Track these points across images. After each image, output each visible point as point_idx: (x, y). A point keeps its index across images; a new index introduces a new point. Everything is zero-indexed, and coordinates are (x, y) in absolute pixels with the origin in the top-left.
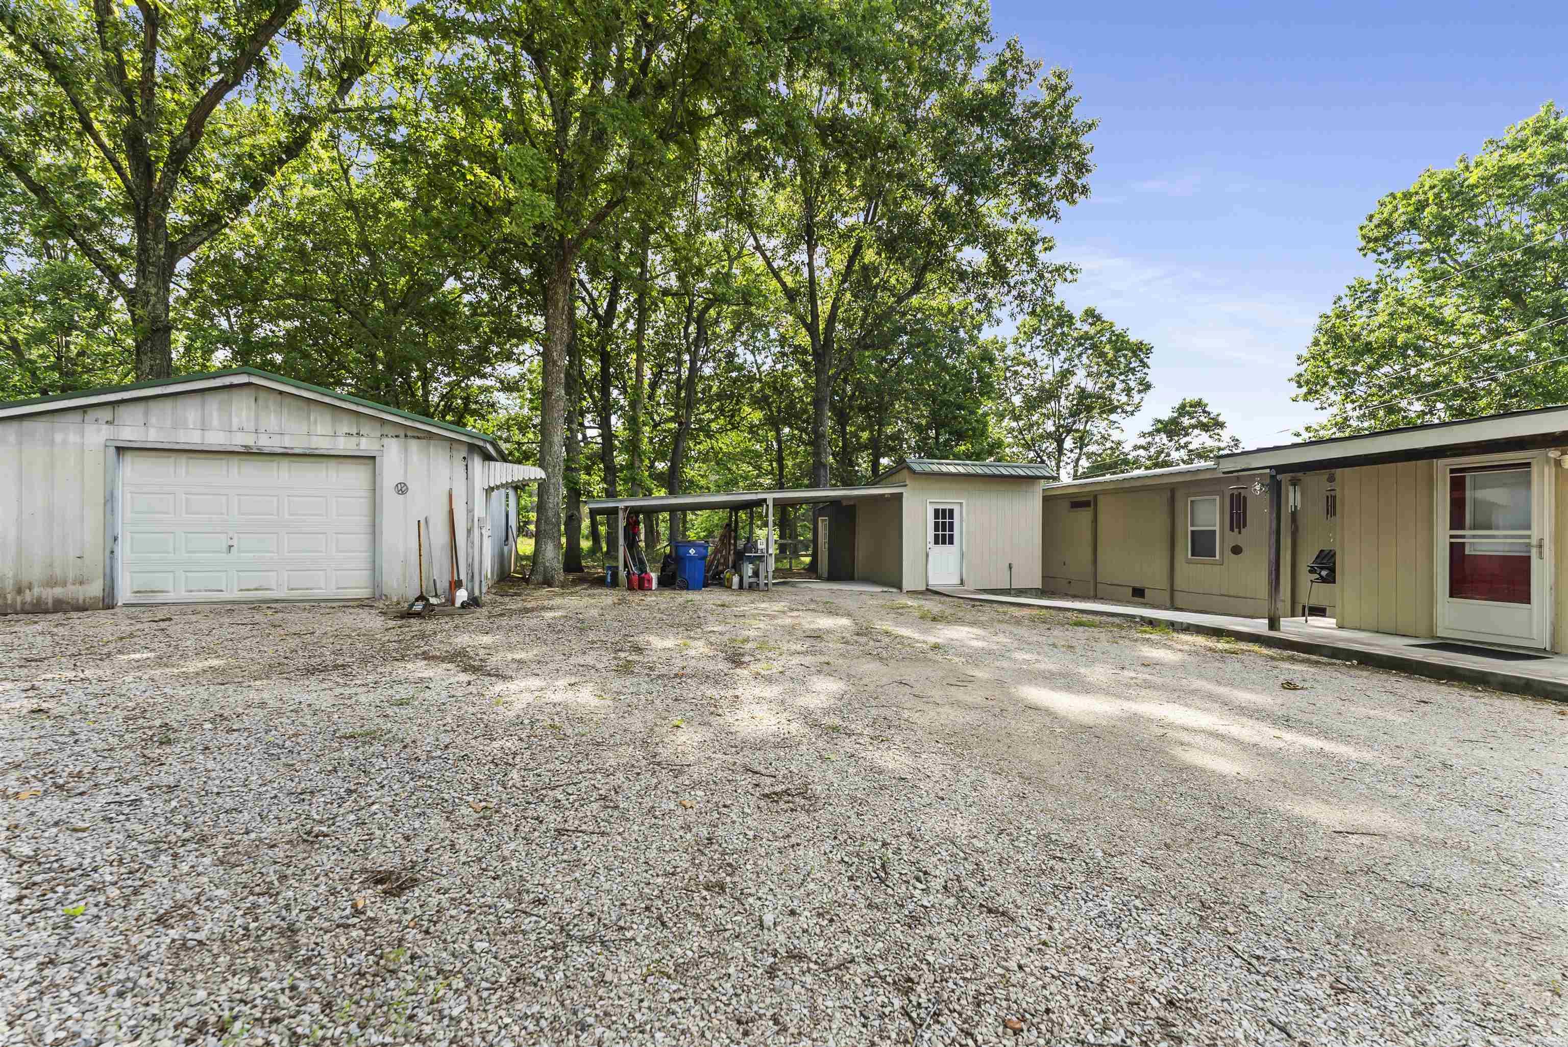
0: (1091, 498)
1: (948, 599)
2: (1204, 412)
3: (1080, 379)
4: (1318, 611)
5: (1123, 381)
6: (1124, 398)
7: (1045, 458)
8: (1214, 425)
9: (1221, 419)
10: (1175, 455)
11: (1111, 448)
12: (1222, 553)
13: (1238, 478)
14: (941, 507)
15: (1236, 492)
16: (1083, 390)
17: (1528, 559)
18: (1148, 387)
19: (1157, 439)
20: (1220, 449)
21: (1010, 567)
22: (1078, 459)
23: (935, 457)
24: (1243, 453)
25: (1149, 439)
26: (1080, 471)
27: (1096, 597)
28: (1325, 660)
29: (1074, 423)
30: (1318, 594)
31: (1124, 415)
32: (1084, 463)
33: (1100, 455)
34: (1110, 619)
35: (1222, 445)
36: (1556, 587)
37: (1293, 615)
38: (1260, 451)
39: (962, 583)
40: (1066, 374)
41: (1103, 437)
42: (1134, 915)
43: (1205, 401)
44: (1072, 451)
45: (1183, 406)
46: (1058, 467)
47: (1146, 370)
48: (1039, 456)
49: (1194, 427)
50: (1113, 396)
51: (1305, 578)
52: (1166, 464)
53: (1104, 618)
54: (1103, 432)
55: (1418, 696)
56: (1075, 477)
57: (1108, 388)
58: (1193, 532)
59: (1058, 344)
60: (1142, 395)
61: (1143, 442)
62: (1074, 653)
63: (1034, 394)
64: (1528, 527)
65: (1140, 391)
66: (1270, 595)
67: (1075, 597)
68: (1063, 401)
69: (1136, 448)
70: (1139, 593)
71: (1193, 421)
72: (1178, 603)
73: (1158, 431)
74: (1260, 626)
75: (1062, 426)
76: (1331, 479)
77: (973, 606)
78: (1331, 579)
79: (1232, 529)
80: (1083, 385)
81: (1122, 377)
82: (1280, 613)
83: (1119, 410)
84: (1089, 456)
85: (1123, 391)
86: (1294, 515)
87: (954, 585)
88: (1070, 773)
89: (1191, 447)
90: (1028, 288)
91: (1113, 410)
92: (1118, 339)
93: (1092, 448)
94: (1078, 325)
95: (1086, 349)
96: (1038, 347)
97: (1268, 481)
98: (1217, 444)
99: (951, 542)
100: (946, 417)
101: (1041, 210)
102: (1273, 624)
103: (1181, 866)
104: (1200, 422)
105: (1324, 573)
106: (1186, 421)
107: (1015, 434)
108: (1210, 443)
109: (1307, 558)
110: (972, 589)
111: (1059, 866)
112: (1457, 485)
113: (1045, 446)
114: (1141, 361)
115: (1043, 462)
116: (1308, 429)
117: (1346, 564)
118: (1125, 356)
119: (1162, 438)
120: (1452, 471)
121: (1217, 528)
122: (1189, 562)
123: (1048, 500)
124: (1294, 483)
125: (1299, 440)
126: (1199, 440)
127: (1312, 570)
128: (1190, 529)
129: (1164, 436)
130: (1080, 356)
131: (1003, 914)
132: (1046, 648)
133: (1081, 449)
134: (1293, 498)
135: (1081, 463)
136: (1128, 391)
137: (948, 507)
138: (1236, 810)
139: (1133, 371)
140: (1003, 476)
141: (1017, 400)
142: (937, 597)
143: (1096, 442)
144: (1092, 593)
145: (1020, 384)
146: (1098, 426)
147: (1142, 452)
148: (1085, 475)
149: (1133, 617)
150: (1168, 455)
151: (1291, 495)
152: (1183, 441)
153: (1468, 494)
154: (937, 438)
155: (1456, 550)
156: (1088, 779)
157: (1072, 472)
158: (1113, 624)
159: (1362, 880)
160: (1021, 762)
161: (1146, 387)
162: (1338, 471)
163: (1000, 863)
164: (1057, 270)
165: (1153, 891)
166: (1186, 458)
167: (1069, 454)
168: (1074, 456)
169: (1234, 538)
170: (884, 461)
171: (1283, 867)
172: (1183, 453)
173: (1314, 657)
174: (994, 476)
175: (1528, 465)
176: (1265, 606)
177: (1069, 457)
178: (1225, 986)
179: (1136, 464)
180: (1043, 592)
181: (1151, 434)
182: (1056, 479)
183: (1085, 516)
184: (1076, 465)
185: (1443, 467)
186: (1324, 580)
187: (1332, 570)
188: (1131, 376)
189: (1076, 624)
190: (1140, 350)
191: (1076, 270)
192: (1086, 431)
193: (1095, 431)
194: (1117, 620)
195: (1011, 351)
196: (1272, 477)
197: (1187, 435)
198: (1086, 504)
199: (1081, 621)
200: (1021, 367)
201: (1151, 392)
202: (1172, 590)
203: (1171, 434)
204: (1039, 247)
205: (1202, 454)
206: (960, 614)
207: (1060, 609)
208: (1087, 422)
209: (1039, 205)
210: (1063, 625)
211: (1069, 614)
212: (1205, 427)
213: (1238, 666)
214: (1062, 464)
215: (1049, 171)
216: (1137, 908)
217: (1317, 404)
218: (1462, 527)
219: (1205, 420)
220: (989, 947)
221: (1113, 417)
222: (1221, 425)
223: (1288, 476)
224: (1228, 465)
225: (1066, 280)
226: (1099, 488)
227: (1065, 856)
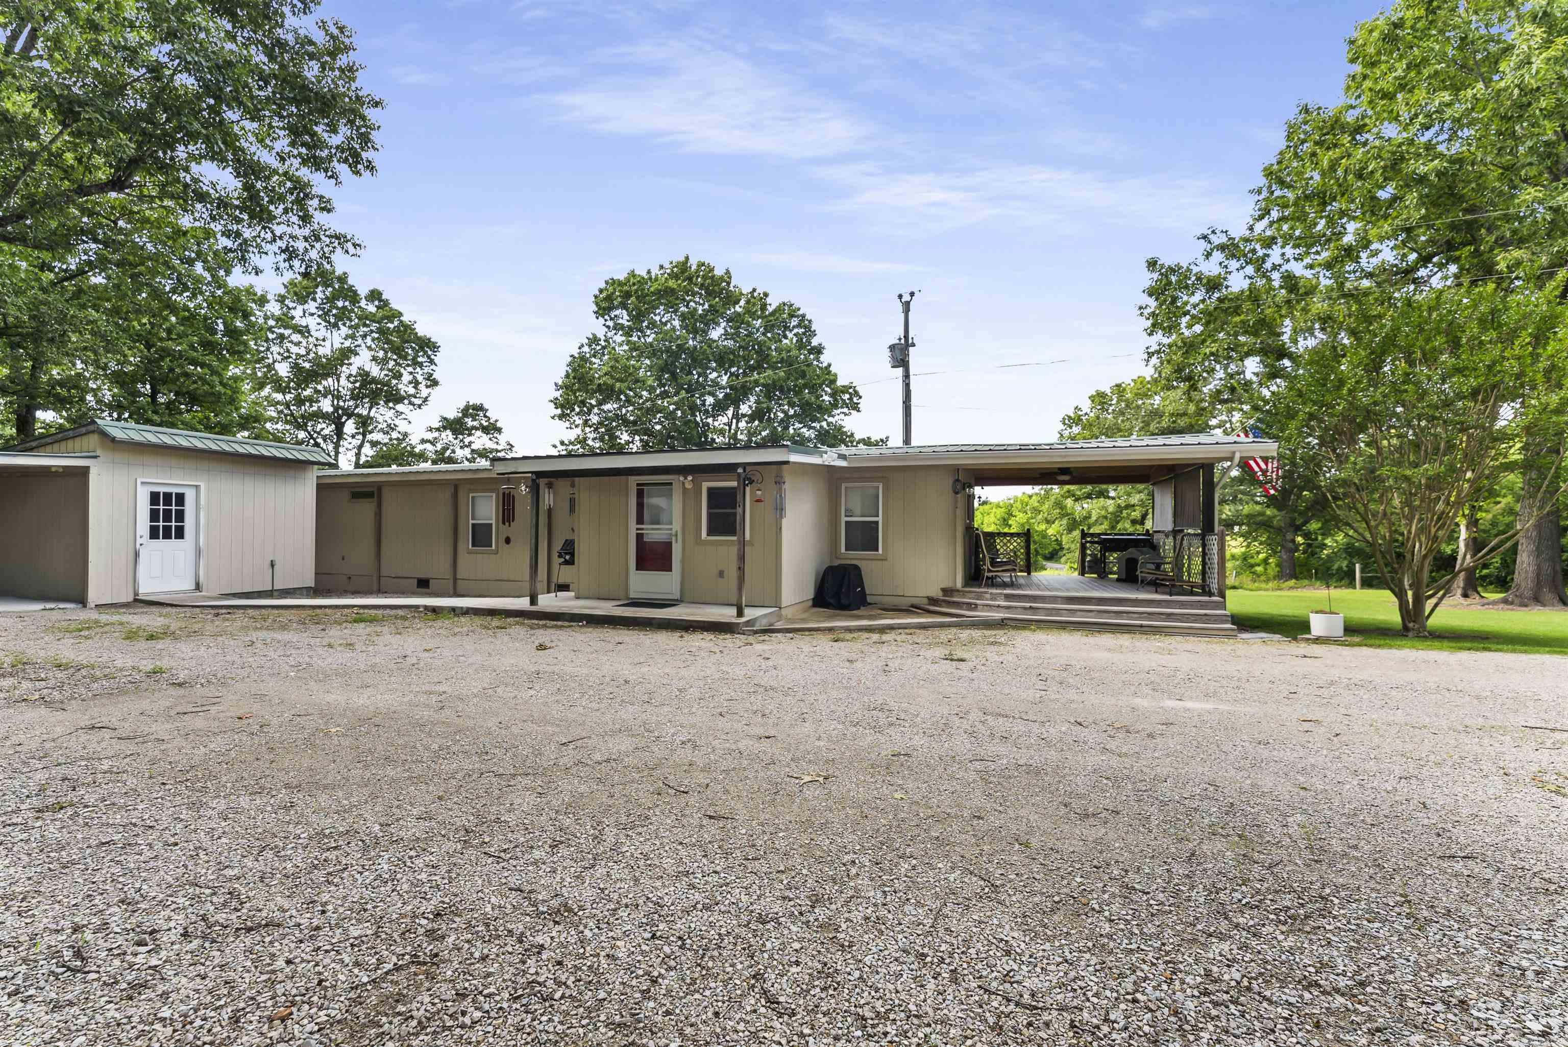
0: (375, 489)
1: (174, 610)
2: (485, 416)
3: (363, 360)
4: (564, 587)
5: (411, 373)
6: (412, 391)
7: (320, 440)
8: (492, 429)
9: (499, 425)
10: (460, 453)
11: (398, 439)
12: (497, 546)
13: (509, 479)
14: (162, 490)
15: (507, 492)
16: (367, 374)
17: (670, 543)
18: (435, 383)
19: (444, 435)
20: (497, 451)
21: (272, 565)
22: (360, 447)
23: (148, 422)
24: (513, 459)
25: (436, 434)
26: (363, 459)
27: (380, 591)
28: (566, 624)
29: (357, 407)
30: (564, 574)
31: (411, 407)
32: (368, 451)
33: (385, 444)
34: (393, 612)
35: (499, 448)
36: (683, 561)
37: (549, 592)
38: (525, 458)
39: (198, 587)
40: (346, 354)
41: (389, 426)
42: (409, 864)
43: (486, 406)
44: (353, 437)
45: (467, 408)
46: (337, 453)
47: (433, 367)
48: (312, 437)
49: (477, 429)
50: (400, 386)
51: (557, 561)
52: (451, 460)
53: (388, 611)
54: (390, 421)
55: (618, 639)
56: (357, 465)
57: (395, 377)
58: (473, 525)
59: (338, 318)
60: (429, 390)
61: (430, 436)
62: (353, 650)
63: (307, 365)
64: (671, 523)
65: (427, 387)
66: (531, 577)
67: (356, 593)
68: (343, 381)
69: (423, 441)
70: (423, 585)
71: (475, 423)
72: (460, 589)
73: (445, 428)
74: (523, 603)
75: (342, 408)
76: (573, 486)
77: (217, 615)
78: (570, 562)
79: (504, 523)
80: (367, 369)
81: (410, 369)
82: (539, 591)
83: (406, 402)
84: (374, 444)
85: (410, 383)
86: (550, 510)
87: (184, 592)
88: (346, 767)
89: (474, 447)
90: (300, 245)
91: (399, 399)
92: (406, 330)
93: (376, 436)
94: (363, 303)
95: (372, 331)
96: (312, 315)
97: (530, 483)
98: (495, 446)
99: (180, 534)
100: (171, 370)
101: (316, 163)
102: (533, 601)
103: (450, 810)
104: (481, 424)
105: (567, 557)
106: (470, 422)
107: (280, 408)
108: (490, 445)
109: (558, 546)
110: (214, 594)
111: (332, 855)
112: (640, 494)
113: (319, 427)
114: (429, 357)
115: (317, 445)
116: (562, 443)
117: (582, 550)
118: (413, 349)
119: (448, 436)
120: (638, 485)
121: (493, 522)
122: (470, 552)
123: (323, 489)
124: (550, 486)
125: (554, 452)
126: (480, 441)
127: (560, 556)
128: (471, 522)
129: (448, 432)
130: (364, 336)
131: (267, 925)
132: (320, 651)
133: (364, 435)
134: (547, 499)
135: (364, 450)
136: (416, 383)
137: (174, 490)
138: (497, 751)
139: (421, 365)
140: (262, 458)
141: (283, 369)
142: (154, 609)
143: (382, 430)
144: (375, 587)
145: (288, 351)
146: (382, 414)
147: (428, 446)
148: (368, 465)
149: (417, 607)
150: (453, 452)
151: (547, 496)
152: (467, 440)
153: (645, 500)
154: (153, 396)
155: (639, 537)
156: (366, 767)
157: (354, 459)
158: (396, 617)
159: (574, 771)
160: (287, 773)
161: (433, 383)
162: (577, 479)
163: (262, 879)
164: (337, 237)
165: (426, 839)
166: (469, 456)
167: (350, 440)
168: (357, 442)
169: (506, 531)
170: (46, 416)
171: (527, 781)
172: (467, 452)
173: (560, 623)
174: (250, 456)
175: (671, 484)
176: (527, 585)
177: (349, 444)
178: (480, 882)
179: (422, 457)
180: (315, 592)
181: (438, 430)
182: (335, 466)
183: (366, 508)
184: (358, 455)
185: (633, 480)
186: (567, 563)
187: (572, 555)
188: (418, 369)
189: (355, 621)
190: (427, 345)
191: (359, 245)
192: (368, 417)
193: (380, 419)
194: (400, 612)
195: (273, 308)
196: (533, 480)
197: (470, 435)
198: (368, 495)
199: (360, 617)
200: (290, 331)
201: (437, 389)
202: (455, 579)
203: (456, 432)
204: (315, 203)
205: (483, 454)
206: (196, 627)
207: (337, 607)
208: (370, 408)
209: (314, 157)
210: (340, 624)
211: (346, 611)
212: (486, 430)
213: (506, 638)
214: (341, 450)
215: (327, 125)
216: (411, 858)
217: (567, 424)
218: (642, 523)
219: (485, 424)
220: (249, 963)
221: (399, 407)
222: (499, 430)
223: (546, 480)
224: (500, 468)
225: (347, 252)
226: (383, 479)
227: (341, 843)
